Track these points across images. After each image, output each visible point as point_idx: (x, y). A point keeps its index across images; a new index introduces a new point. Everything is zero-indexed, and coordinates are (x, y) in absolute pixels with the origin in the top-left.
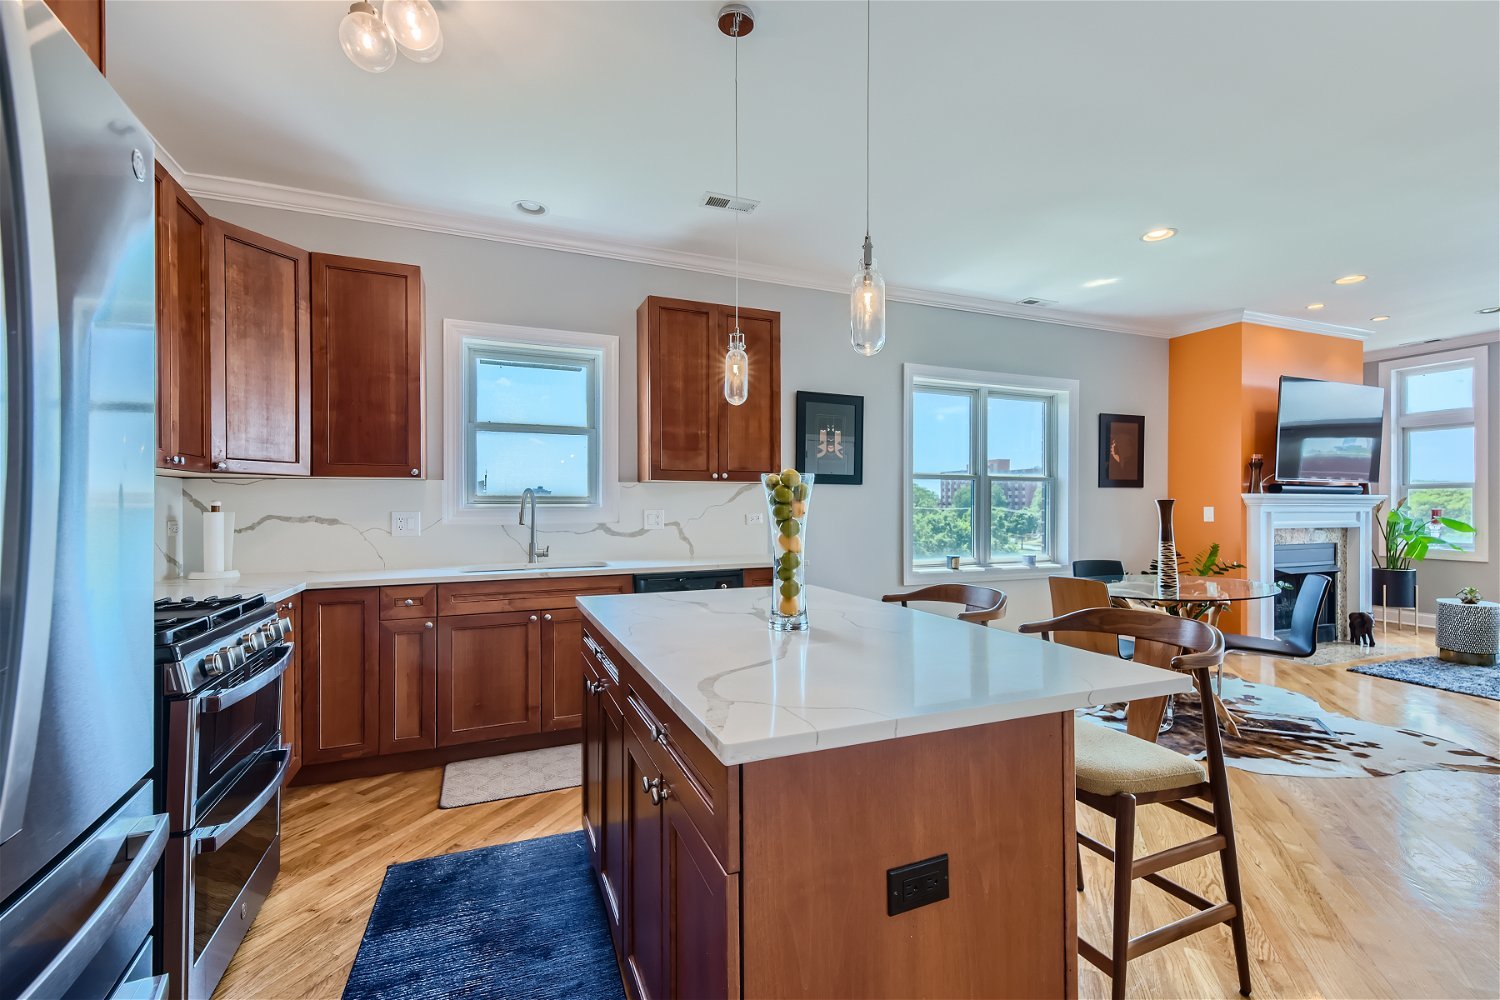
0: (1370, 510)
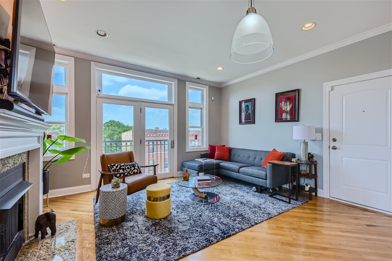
0: (43, 135)
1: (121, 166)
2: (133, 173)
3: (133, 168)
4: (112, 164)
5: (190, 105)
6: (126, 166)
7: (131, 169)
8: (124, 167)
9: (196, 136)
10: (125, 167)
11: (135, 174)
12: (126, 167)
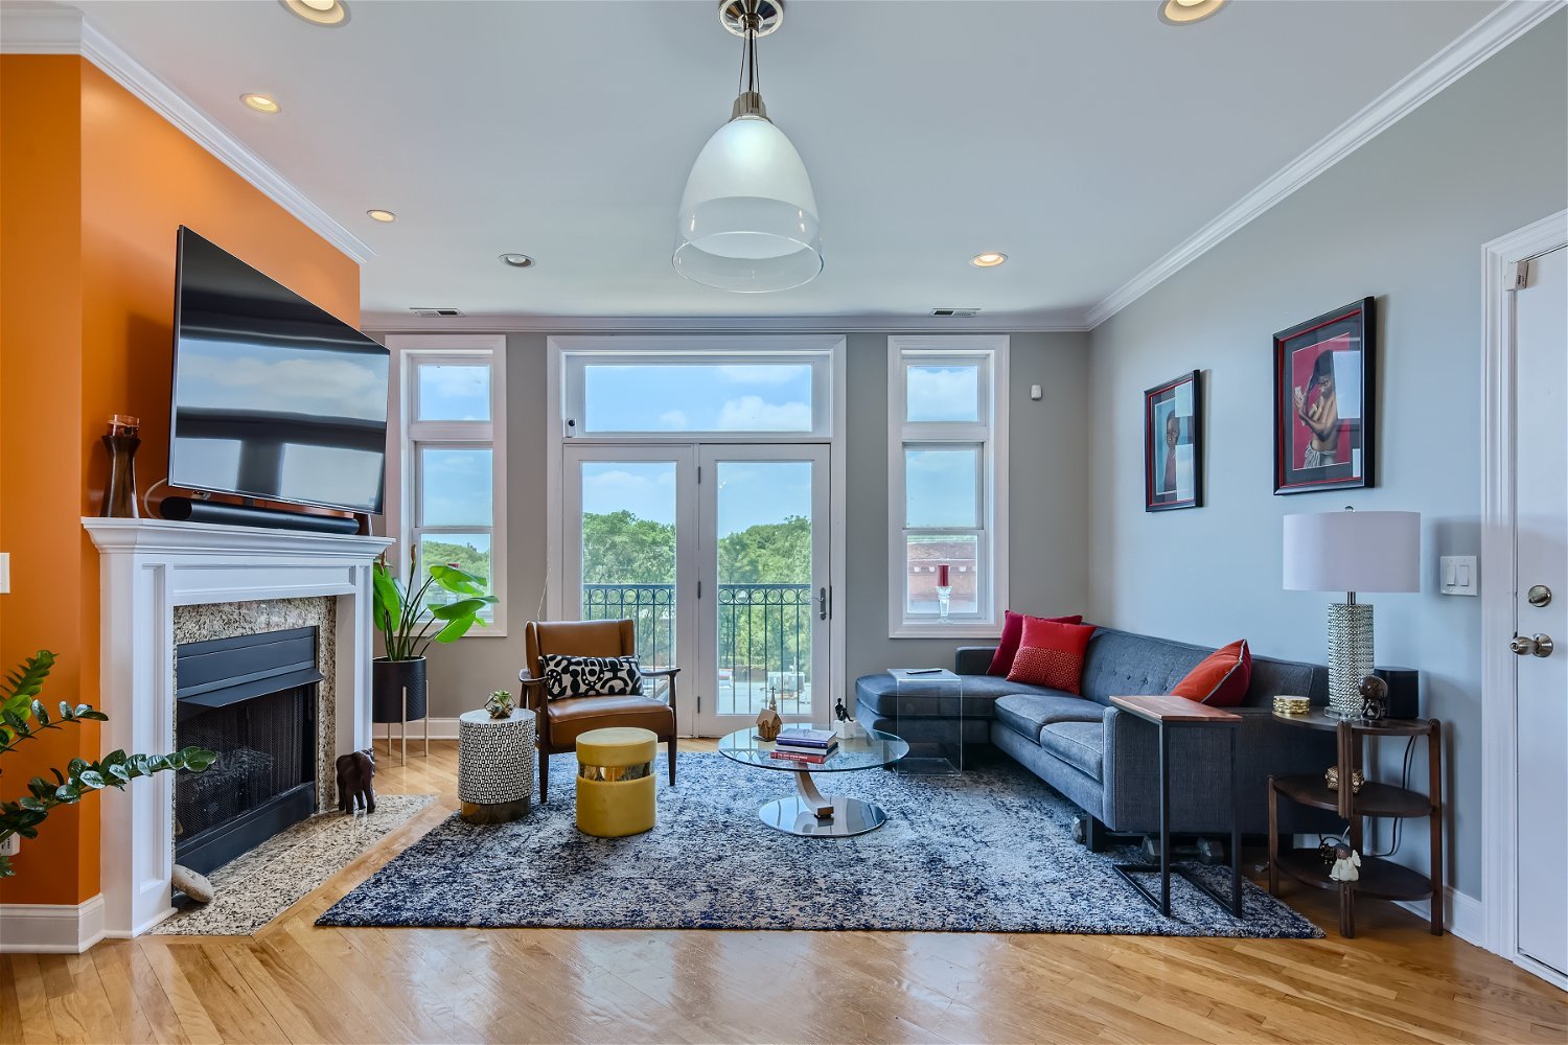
0: (370, 563)
1: (570, 663)
2: (606, 690)
3: (608, 675)
4: (548, 656)
5: (908, 435)
6: (586, 665)
7: (602, 676)
8: (579, 668)
9: (944, 571)
10: (583, 669)
11: (612, 692)
12: (587, 669)
